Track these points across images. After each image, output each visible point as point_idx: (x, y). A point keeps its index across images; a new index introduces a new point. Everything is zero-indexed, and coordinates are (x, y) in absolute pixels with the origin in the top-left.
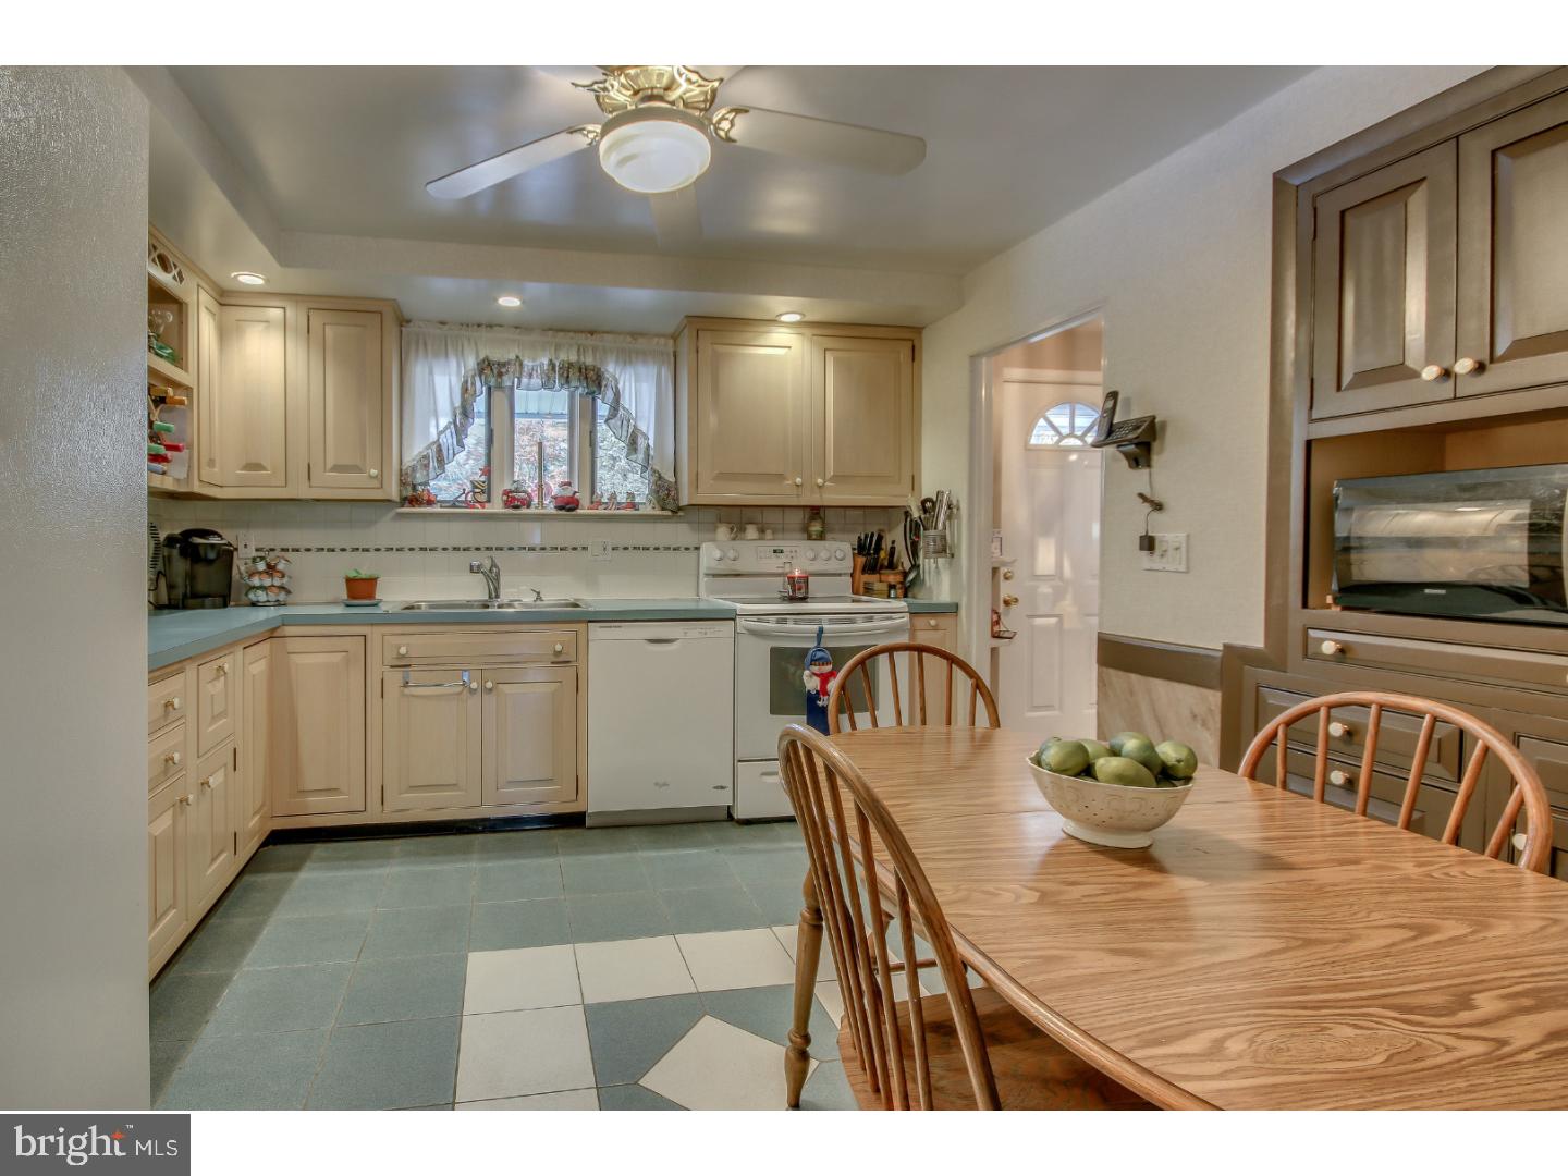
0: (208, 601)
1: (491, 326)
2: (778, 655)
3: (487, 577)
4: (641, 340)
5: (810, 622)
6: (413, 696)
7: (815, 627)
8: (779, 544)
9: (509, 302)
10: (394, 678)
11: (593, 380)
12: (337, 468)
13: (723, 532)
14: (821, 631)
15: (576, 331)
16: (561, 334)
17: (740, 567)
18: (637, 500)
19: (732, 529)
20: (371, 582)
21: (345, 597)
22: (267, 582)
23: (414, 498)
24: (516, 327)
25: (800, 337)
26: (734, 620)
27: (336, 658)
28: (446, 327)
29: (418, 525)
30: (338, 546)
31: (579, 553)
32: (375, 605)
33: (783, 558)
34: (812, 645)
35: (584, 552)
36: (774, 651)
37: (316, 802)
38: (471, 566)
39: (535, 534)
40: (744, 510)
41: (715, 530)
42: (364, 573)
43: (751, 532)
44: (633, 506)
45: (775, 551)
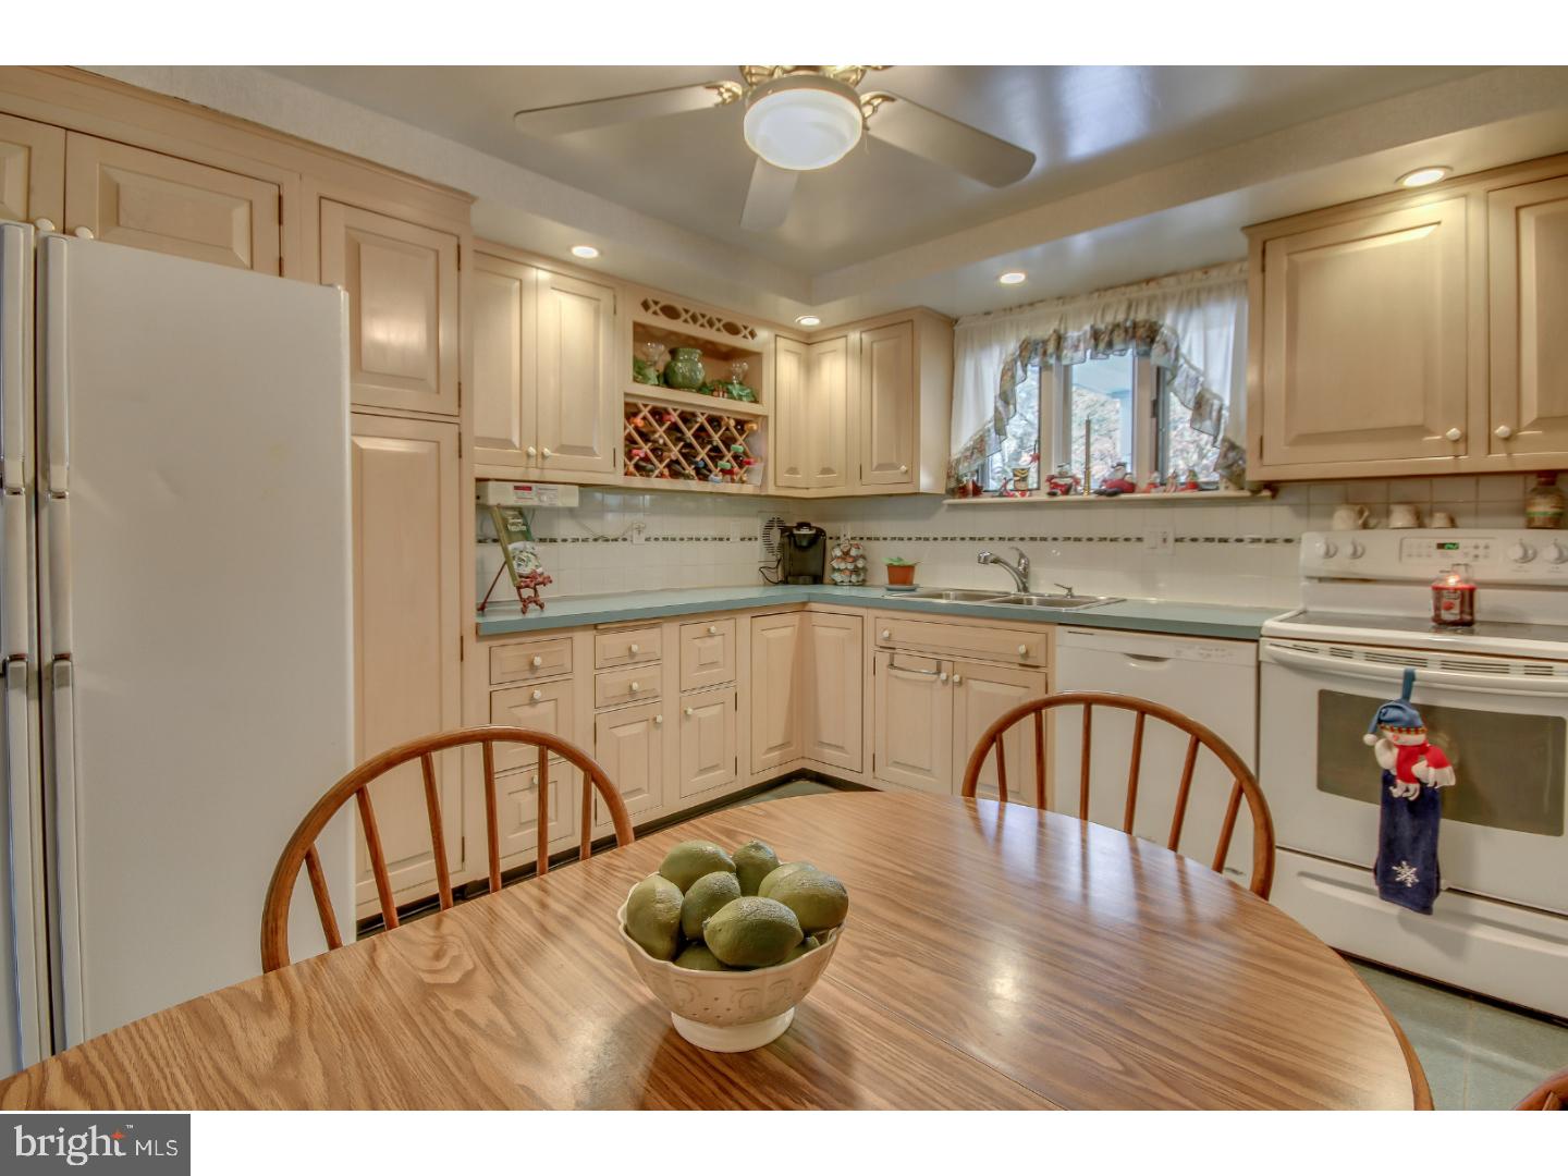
0: (801, 579)
1: (1031, 304)
2: (1329, 703)
3: (1016, 571)
4: (1214, 273)
5: (1395, 660)
6: (896, 677)
7: (1400, 669)
8: (1448, 535)
9: (1012, 278)
10: (883, 658)
11: (1146, 336)
12: (881, 467)
13: (1343, 518)
14: (1409, 678)
15: (1128, 285)
16: (1110, 292)
17: (1362, 568)
18: (1202, 479)
19: (1361, 513)
20: (910, 569)
21: (887, 580)
22: (842, 566)
23: (964, 489)
24: (1059, 298)
25: (1462, 201)
26: (1257, 641)
27: (843, 633)
28: (990, 317)
29: (969, 516)
30: (906, 536)
31: (1133, 545)
32: (913, 590)
33: (1455, 556)
34: (1395, 696)
35: (1139, 544)
36: (1323, 694)
37: (830, 754)
38: (980, 558)
39: (1076, 522)
40: (1395, 484)
41: (1330, 515)
42: (908, 562)
43: (1400, 517)
44: (1195, 486)
45: (1441, 546)
